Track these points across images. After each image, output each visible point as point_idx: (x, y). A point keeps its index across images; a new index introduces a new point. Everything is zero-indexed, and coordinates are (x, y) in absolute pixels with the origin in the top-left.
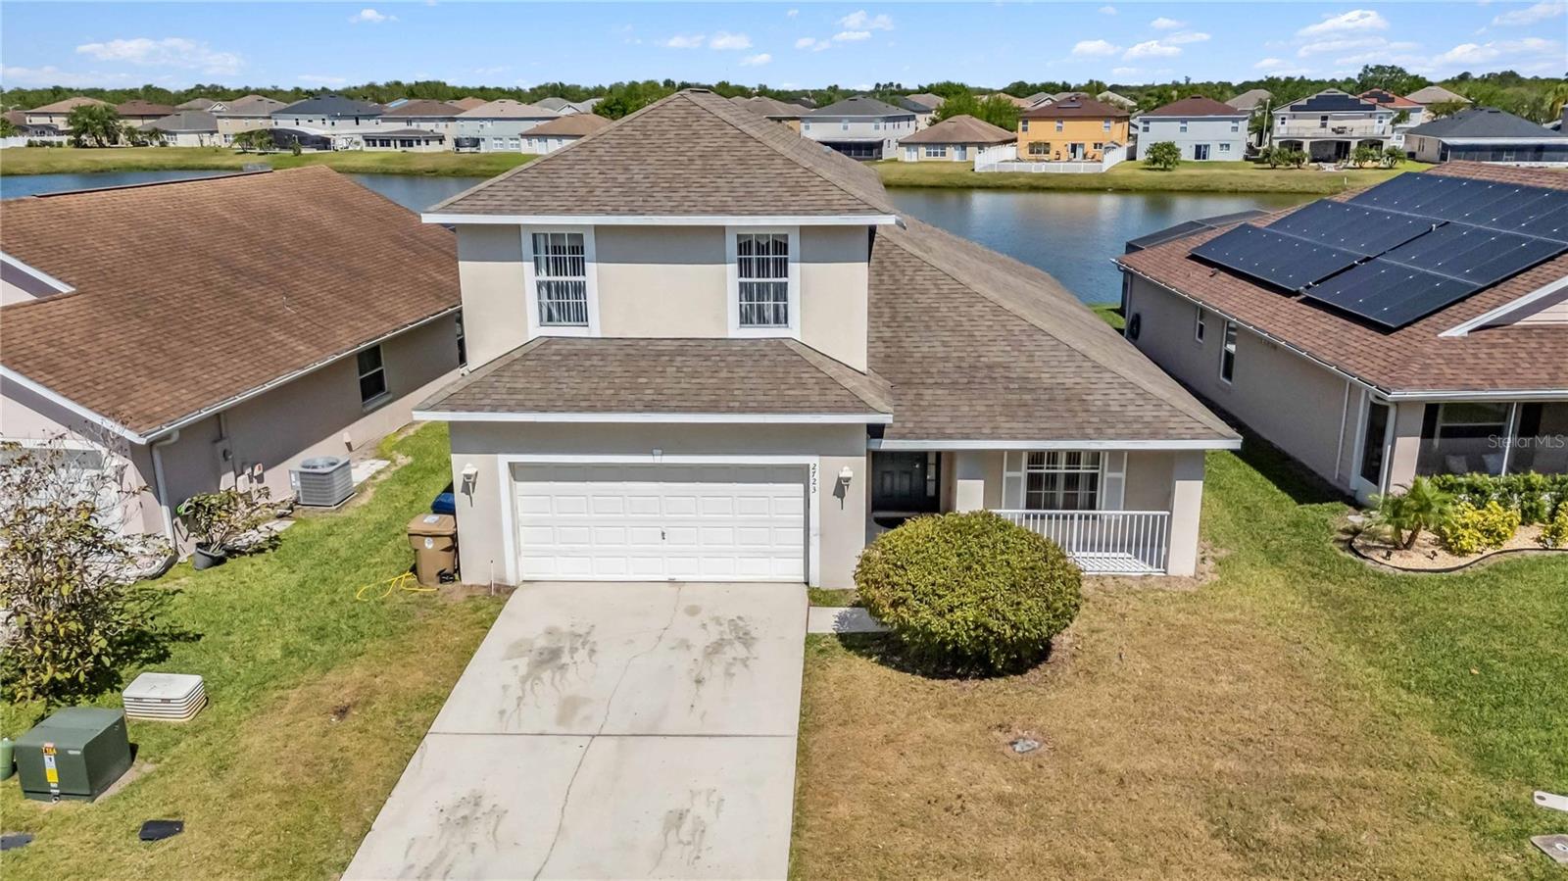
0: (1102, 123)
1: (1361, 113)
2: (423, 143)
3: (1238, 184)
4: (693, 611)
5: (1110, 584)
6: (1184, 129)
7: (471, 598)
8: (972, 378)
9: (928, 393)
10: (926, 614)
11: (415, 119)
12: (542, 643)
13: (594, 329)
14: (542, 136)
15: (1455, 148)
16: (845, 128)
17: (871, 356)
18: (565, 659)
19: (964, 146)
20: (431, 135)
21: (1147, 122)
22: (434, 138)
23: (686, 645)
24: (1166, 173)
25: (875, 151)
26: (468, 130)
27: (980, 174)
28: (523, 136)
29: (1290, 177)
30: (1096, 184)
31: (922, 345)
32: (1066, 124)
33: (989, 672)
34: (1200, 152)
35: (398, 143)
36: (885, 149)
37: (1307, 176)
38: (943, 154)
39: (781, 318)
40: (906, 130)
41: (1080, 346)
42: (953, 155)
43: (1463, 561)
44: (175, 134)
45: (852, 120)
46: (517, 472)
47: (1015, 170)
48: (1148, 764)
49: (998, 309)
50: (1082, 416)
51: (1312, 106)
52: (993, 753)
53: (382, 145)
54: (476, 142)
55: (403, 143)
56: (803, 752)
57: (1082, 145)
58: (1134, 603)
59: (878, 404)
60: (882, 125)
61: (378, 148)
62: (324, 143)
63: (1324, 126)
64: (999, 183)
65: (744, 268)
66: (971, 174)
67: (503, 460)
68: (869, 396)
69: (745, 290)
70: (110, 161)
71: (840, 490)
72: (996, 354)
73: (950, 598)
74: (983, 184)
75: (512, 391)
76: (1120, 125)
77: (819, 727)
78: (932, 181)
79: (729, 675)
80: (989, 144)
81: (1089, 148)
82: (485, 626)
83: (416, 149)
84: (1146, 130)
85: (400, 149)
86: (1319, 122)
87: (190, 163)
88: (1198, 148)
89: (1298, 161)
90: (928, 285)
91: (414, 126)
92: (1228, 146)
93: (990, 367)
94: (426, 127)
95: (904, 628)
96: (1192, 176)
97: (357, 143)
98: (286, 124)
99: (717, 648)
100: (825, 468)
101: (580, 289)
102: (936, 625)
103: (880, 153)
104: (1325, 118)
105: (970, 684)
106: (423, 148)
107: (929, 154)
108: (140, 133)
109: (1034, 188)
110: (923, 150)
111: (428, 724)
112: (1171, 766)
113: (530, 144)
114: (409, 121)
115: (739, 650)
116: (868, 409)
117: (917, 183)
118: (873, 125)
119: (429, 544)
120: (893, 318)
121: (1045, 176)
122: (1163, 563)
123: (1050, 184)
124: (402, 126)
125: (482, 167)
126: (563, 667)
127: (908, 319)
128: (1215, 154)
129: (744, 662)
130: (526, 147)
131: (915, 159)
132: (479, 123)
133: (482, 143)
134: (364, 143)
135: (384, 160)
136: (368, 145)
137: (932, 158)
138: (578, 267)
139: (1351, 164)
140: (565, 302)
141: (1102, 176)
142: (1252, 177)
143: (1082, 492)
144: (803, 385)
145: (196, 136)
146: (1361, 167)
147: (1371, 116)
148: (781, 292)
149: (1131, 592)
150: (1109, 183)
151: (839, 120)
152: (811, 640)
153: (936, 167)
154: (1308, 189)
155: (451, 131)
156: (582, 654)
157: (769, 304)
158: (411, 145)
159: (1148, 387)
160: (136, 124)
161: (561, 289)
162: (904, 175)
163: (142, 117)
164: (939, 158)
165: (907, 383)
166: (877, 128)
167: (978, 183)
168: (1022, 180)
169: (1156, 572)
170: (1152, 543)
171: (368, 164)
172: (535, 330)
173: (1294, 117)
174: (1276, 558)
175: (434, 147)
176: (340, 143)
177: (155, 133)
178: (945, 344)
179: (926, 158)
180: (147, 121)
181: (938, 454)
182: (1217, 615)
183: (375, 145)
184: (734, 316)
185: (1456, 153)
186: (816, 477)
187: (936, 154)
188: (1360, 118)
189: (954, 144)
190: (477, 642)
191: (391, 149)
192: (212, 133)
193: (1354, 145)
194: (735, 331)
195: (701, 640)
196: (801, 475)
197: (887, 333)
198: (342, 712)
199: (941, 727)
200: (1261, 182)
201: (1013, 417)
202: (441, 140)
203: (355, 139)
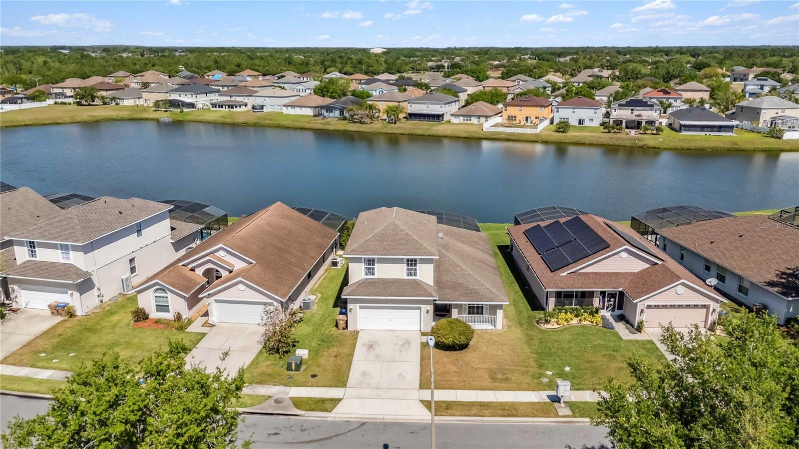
0: (539, 108)
1: (648, 108)
2: (238, 107)
3: (594, 141)
4: (397, 337)
5: (484, 331)
6: (574, 112)
7: (351, 333)
8: (456, 286)
9: (446, 290)
10: (444, 339)
11: (234, 96)
12: (369, 343)
13: (376, 276)
14: (293, 106)
15: (685, 126)
16: (428, 107)
17: (434, 280)
18: (374, 347)
19: (479, 117)
20: (242, 103)
21: (558, 108)
22: (243, 105)
23: (397, 344)
24: (564, 134)
25: (441, 118)
26: (258, 101)
27: (485, 132)
28: (284, 106)
29: (615, 138)
30: (534, 139)
31: (446, 278)
32: (523, 108)
33: (455, 350)
34: (581, 122)
35: (227, 107)
36: (445, 116)
37: (622, 138)
38: (470, 120)
39: (415, 274)
40: (454, 108)
41: (479, 279)
42: (474, 120)
43: (559, 326)
44: (123, 99)
45: (430, 104)
46: (361, 307)
47: (500, 130)
48: (481, 366)
49: (462, 269)
50: (478, 296)
51: (628, 104)
52: (454, 364)
53: (219, 107)
54: (262, 107)
55: (229, 107)
56: (421, 364)
57: (530, 117)
58: (487, 335)
59: (435, 295)
60: (444, 106)
61: (217, 109)
62: (192, 105)
63: (632, 113)
64: (493, 137)
65: (408, 265)
66: (482, 132)
67: (358, 305)
68: (434, 293)
69: (408, 269)
70: (99, 116)
71: (427, 312)
72: (461, 280)
73: (448, 336)
74: (487, 137)
75: (361, 291)
76: (547, 108)
77: (424, 360)
78: (465, 135)
79: (406, 350)
80: (490, 117)
81: (533, 118)
82: (356, 339)
83: (235, 110)
84: (558, 112)
85: (227, 109)
86: (630, 111)
87: (135, 116)
88: (580, 120)
89: (620, 129)
90: (447, 262)
91: (233, 98)
92: (592, 120)
93: (459, 284)
94: (239, 99)
95: (440, 342)
96: (575, 136)
97: (207, 106)
98: (174, 96)
99: (403, 345)
100: (425, 307)
101: (373, 269)
102: (445, 341)
103: (443, 118)
104: (632, 110)
105: (452, 352)
106: (238, 109)
107: (464, 120)
108: (107, 98)
109: (507, 140)
110: (461, 118)
111: (352, 359)
112: (485, 366)
113: (287, 109)
114: (231, 96)
115: (407, 345)
116: (433, 297)
117: (458, 135)
118: (440, 106)
119: (341, 322)
120: (439, 270)
121: (512, 134)
122: (495, 326)
123: (515, 138)
124: (228, 98)
125: (267, 122)
126: (374, 348)
127: (442, 271)
128: (587, 123)
129: (409, 348)
130: (285, 111)
131: (458, 122)
132: (264, 98)
133: (264, 107)
134: (211, 106)
135: (222, 117)
136: (213, 107)
137: (466, 122)
138: (373, 264)
139: (641, 132)
140: (370, 271)
141: (536, 135)
142: (599, 137)
143: (480, 310)
144: (420, 291)
145: (133, 100)
146: (645, 133)
147: (651, 110)
148: (415, 270)
149: (488, 333)
150: (539, 139)
151: (425, 104)
152: (422, 343)
153: (467, 127)
154: (621, 144)
155: (251, 101)
156: (377, 346)
157: (413, 272)
158: (233, 108)
159: (492, 289)
160: (104, 93)
161: (369, 268)
162: (453, 131)
163: (107, 90)
164: (469, 122)
165: (442, 288)
166: (442, 107)
167: (485, 136)
168: (503, 136)
169: (495, 328)
170: (493, 322)
171: (215, 119)
172: (363, 276)
173: (620, 109)
174: (521, 325)
175: (243, 109)
176: (199, 106)
177: (113, 99)
178: (450, 278)
179: (462, 122)
180: (109, 93)
181: (449, 304)
182: (504, 338)
183: (216, 107)
184: (405, 274)
185: (686, 128)
186: (422, 309)
187: (467, 120)
188: (647, 110)
189: (475, 116)
190: (356, 343)
191: (224, 109)
192: (139, 98)
193: (644, 124)
194: (405, 277)
195: (400, 343)
196: (420, 308)
197: (438, 275)
198: (336, 356)
199: (446, 360)
200: (602, 140)
201: (463, 296)
202: (246, 105)
203: (206, 104)
